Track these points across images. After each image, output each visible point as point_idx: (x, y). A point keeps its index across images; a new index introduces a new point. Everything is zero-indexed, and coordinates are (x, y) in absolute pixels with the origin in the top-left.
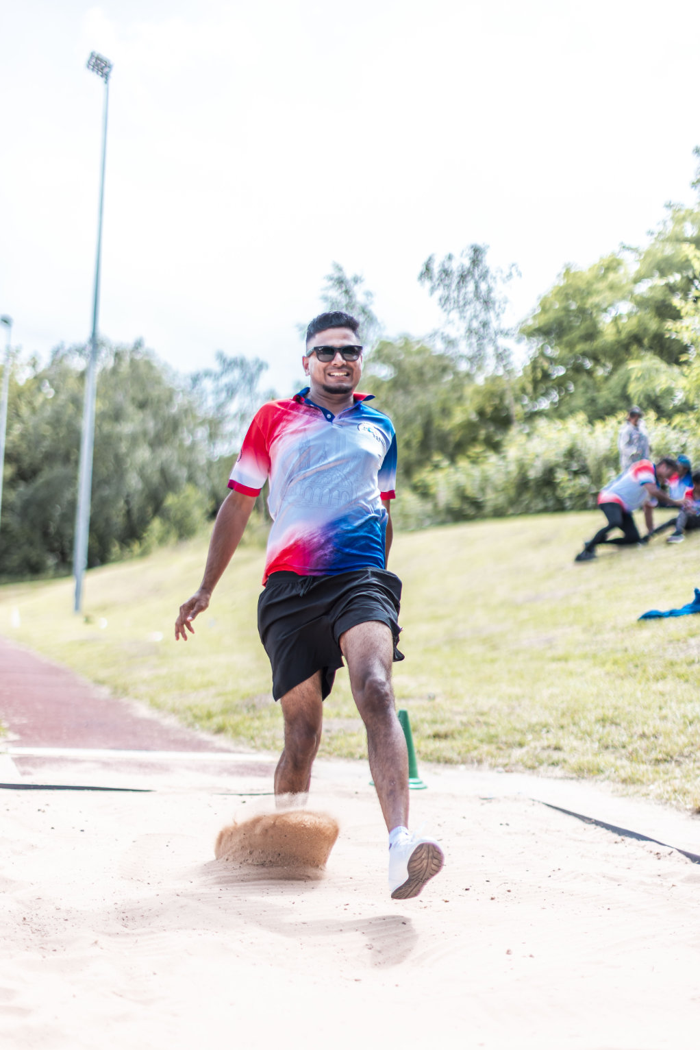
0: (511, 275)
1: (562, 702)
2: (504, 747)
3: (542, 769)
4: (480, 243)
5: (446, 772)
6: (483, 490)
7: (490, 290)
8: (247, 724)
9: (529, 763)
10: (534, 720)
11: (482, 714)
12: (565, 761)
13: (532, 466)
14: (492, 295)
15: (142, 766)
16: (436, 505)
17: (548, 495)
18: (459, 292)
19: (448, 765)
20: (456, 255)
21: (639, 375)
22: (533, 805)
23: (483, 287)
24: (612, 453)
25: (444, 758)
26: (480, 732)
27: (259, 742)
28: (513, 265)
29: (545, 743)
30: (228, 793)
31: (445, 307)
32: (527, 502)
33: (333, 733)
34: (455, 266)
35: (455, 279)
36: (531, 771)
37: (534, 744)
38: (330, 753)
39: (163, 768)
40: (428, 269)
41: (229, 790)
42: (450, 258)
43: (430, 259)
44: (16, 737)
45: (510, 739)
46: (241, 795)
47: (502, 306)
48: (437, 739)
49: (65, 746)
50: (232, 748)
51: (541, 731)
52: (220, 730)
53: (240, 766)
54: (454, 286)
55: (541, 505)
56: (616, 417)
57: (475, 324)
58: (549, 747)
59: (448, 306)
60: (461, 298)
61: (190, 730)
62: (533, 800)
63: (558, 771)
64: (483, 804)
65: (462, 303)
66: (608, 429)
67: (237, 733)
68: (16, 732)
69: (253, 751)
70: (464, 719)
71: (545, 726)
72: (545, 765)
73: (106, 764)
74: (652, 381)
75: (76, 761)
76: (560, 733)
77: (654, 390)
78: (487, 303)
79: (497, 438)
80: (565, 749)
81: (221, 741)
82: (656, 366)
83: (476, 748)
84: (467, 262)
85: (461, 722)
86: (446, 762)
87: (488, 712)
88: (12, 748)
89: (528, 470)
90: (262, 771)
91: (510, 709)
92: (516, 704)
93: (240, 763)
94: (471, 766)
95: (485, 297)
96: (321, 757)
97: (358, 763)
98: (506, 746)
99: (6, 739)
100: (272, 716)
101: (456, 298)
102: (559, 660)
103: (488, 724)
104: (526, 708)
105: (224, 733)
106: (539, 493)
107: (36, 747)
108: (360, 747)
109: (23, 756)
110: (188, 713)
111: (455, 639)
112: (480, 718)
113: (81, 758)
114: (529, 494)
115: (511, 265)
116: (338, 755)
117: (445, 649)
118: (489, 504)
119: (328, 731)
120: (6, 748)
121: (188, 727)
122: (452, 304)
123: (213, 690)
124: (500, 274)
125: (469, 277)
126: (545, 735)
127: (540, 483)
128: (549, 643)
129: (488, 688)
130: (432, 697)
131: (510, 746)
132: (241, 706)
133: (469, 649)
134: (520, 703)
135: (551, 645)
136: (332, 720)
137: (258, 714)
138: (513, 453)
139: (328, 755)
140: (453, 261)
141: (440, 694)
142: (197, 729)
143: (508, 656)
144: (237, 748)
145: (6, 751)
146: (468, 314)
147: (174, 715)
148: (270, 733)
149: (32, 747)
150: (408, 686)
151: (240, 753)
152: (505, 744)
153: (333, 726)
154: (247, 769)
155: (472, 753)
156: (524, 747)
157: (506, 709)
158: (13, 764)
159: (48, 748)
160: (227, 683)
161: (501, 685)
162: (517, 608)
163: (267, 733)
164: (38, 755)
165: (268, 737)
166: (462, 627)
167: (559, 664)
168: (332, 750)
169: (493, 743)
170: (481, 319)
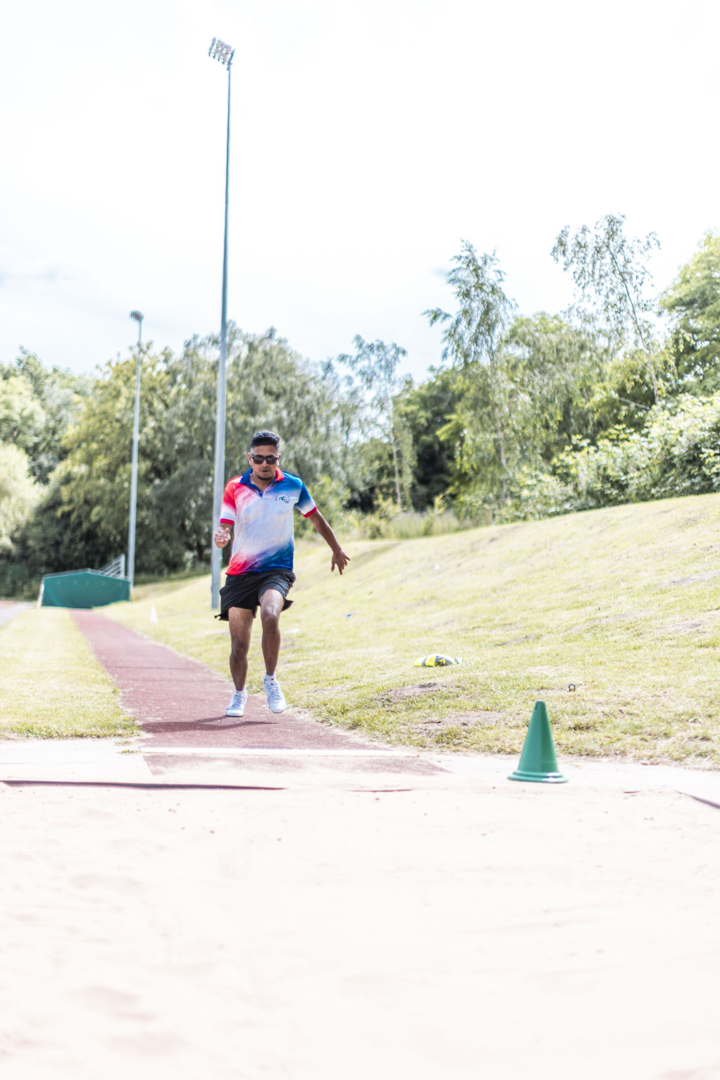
0: (648, 243)
1: (710, 689)
2: (648, 738)
3: (689, 760)
4: (615, 214)
5: (588, 765)
6: (626, 473)
7: (627, 261)
8: (383, 718)
9: (676, 754)
10: (680, 709)
11: (627, 704)
12: (713, 751)
13: (677, 440)
14: (629, 266)
15: (275, 763)
16: (575, 489)
17: (692, 472)
19: (589, 758)
20: (590, 227)
22: (680, 797)
23: (620, 258)
25: (586, 751)
26: (623, 722)
27: (394, 737)
29: (693, 733)
30: (361, 790)
31: (579, 282)
32: (671, 480)
33: (470, 727)
34: (590, 239)
35: (590, 251)
36: (678, 762)
37: (680, 734)
38: (466, 747)
39: (296, 765)
40: (561, 243)
41: (362, 787)
42: (584, 230)
43: (562, 232)
44: (149, 736)
45: (655, 730)
46: (375, 791)
47: (641, 276)
48: (578, 732)
49: (199, 744)
50: (367, 743)
51: (687, 721)
52: (355, 726)
53: (374, 762)
54: (589, 259)
55: (687, 484)
57: (613, 298)
58: (696, 737)
59: (582, 280)
60: (597, 273)
61: (325, 724)
62: (680, 793)
63: (706, 763)
64: (626, 798)
65: (597, 277)
67: (371, 728)
68: (149, 732)
69: (388, 746)
70: (607, 709)
71: (692, 716)
72: (693, 756)
73: (238, 762)
75: (208, 759)
76: (708, 722)
78: (624, 276)
79: (640, 414)
80: (713, 738)
81: (355, 736)
83: (618, 740)
84: (603, 235)
85: (603, 712)
86: (587, 755)
87: (632, 701)
88: (145, 746)
89: (673, 446)
90: (397, 766)
91: (654, 698)
92: (661, 693)
93: (374, 758)
94: (613, 758)
95: (622, 269)
96: (458, 751)
97: (496, 757)
98: (650, 737)
99: (139, 738)
100: (407, 710)
101: (591, 272)
102: (706, 646)
103: (632, 714)
104: (671, 697)
105: (358, 728)
106: (684, 470)
107: (169, 746)
108: (498, 740)
109: (155, 754)
110: (323, 708)
111: (596, 626)
112: (623, 708)
113: (213, 757)
114: (673, 472)
115: (648, 235)
116: (475, 749)
117: (588, 636)
118: (631, 482)
119: (464, 724)
120: (139, 747)
121: (322, 722)
122: (587, 277)
123: (349, 684)
124: (636, 243)
125: (604, 249)
126: (692, 725)
127: (684, 459)
128: (695, 629)
129: (630, 677)
130: (572, 687)
131: (655, 737)
132: (376, 700)
133: (612, 636)
134: (665, 693)
135: (698, 630)
136: (468, 713)
137: (393, 708)
138: (656, 430)
139: (465, 749)
140: (586, 233)
141: (581, 685)
142: (331, 725)
143: (652, 643)
144: (371, 743)
145: (138, 750)
146: (604, 287)
147: (309, 711)
148: (405, 727)
149: (165, 746)
150: (546, 677)
151: (374, 749)
152: (650, 735)
153: (469, 719)
154: (382, 764)
155: (615, 745)
156: (670, 737)
157: (650, 699)
158: (145, 762)
159: (180, 746)
160: (362, 677)
161: (645, 674)
162: (662, 592)
163: (402, 727)
164: (170, 754)
165: (403, 731)
166: (603, 614)
167: (706, 650)
168: (469, 744)
169: (637, 735)
170: (617, 291)
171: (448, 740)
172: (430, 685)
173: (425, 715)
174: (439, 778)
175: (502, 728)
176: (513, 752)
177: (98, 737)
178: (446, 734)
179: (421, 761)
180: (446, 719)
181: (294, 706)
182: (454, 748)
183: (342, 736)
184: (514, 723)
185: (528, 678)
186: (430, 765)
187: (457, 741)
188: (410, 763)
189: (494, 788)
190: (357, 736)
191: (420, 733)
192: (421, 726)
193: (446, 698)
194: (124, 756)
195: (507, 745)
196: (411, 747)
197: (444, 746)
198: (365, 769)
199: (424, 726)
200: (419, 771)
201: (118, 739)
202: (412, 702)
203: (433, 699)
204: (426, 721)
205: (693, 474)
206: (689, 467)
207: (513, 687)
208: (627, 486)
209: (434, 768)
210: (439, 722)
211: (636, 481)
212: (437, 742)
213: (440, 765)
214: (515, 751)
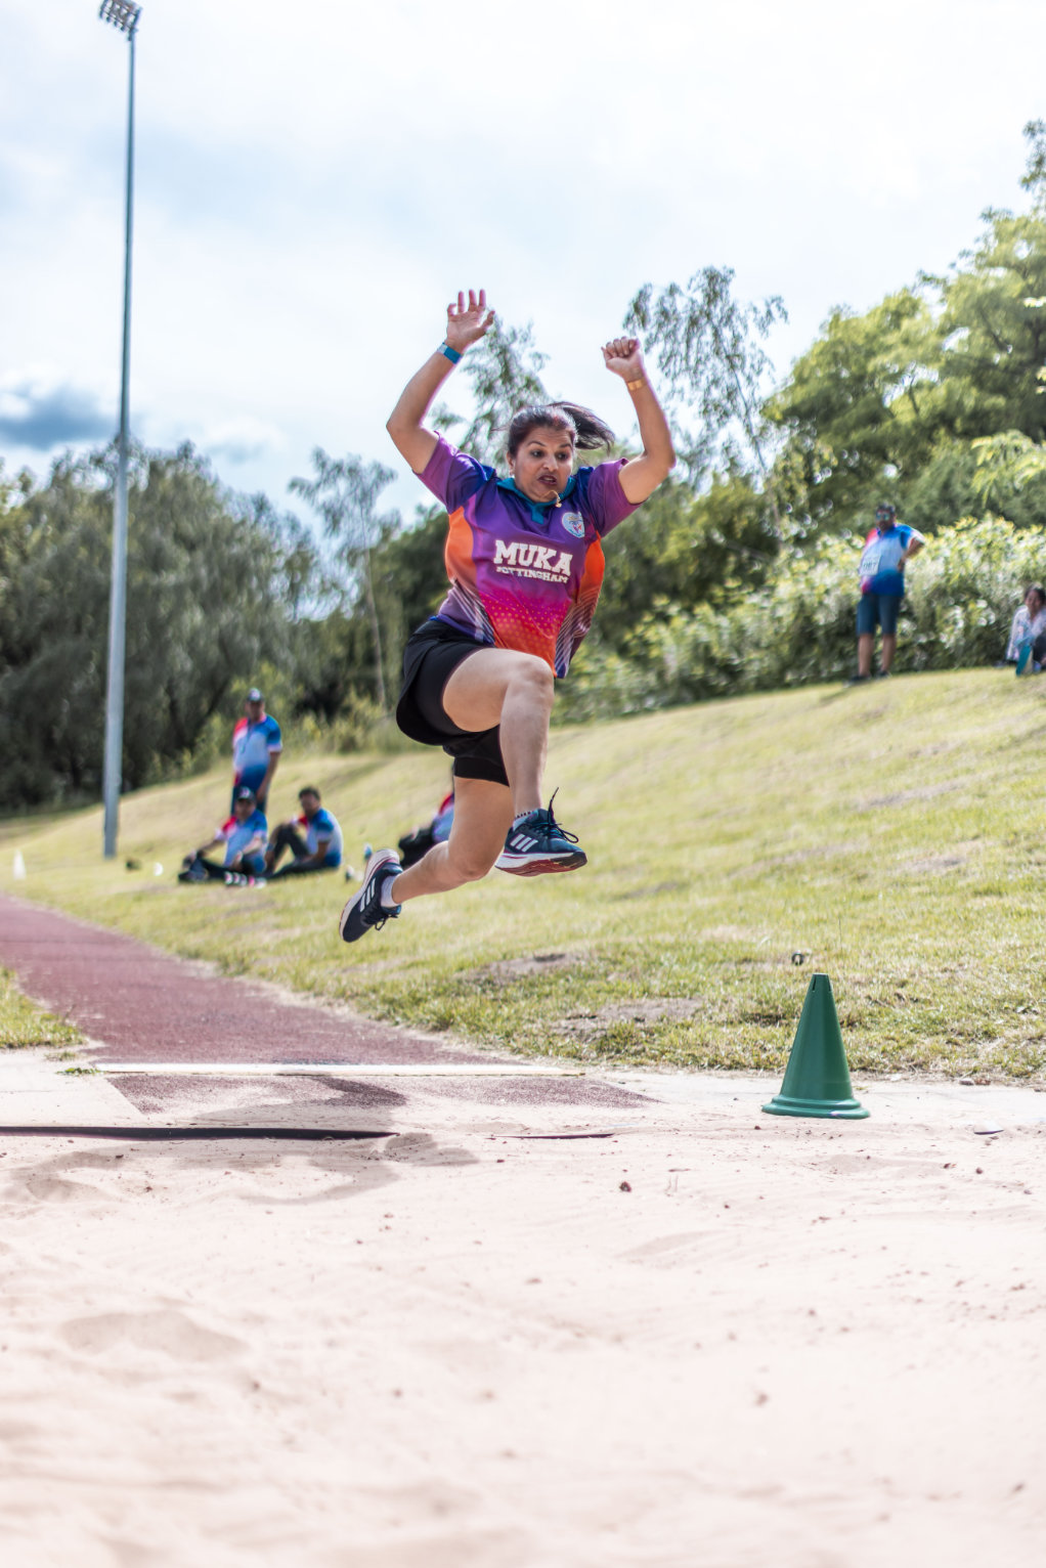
0: (769, 313)
1: (1035, 959)
2: (961, 1040)
4: (719, 267)
6: (740, 653)
7: (737, 339)
9: (1016, 1066)
10: (999, 993)
11: (903, 984)
13: (821, 603)
14: (741, 346)
16: (661, 675)
17: (847, 650)
18: (688, 346)
20: (683, 288)
21: (989, 457)
23: (727, 333)
24: (948, 580)
25: (861, 1061)
26: (909, 1013)
27: (522, 1043)
28: (773, 301)
31: (666, 370)
32: (812, 662)
33: (649, 1024)
34: (681, 304)
35: (683, 323)
36: (1021, 1080)
37: (1011, 1032)
38: (654, 1057)
40: (639, 309)
42: (673, 290)
43: (641, 294)
44: (99, 1044)
45: (969, 1028)
47: (758, 363)
49: (192, 1059)
50: (477, 1053)
51: (1015, 1010)
52: (444, 1024)
53: (513, 1085)
54: (681, 333)
55: (837, 667)
56: (954, 526)
57: (716, 394)
59: (673, 366)
60: (693, 355)
61: (385, 1023)
64: (987, 1143)
65: (692, 362)
66: (941, 542)
67: (476, 1028)
68: (94, 1037)
69: (518, 1058)
70: (875, 992)
71: (1019, 1002)
74: (1007, 467)
75: (226, 1083)
77: (1012, 480)
78: (733, 360)
79: (757, 567)
82: (1016, 442)
83: (911, 1043)
84: (699, 297)
85: (869, 998)
86: (864, 1069)
87: (911, 980)
88: (100, 1062)
89: (814, 612)
90: (562, 1093)
91: (948, 974)
92: (954, 966)
93: (508, 1078)
94: (908, 1074)
95: (730, 351)
96: (642, 1064)
97: (710, 1075)
98: (962, 1038)
99: (82, 1047)
100: (526, 996)
101: (684, 354)
102: (987, 892)
103: (917, 1000)
104: (976, 972)
105: (451, 1028)
106: (832, 647)
107: (142, 1061)
108: (707, 1046)
109: (127, 1075)
110: (373, 997)
111: (779, 868)
112: (900, 991)
113: (231, 1078)
114: (816, 650)
115: (770, 301)
116: (670, 1061)
117: (772, 883)
118: (749, 668)
119: (637, 1020)
120: (90, 1063)
121: (379, 1019)
122: (678, 363)
123: (396, 961)
124: (751, 315)
125: (704, 321)
126: (1023, 1017)
127: (833, 632)
128: (952, 869)
129: (886, 942)
130: (798, 959)
131: (970, 1038)
132: (468, 981)
133: (812, 879)
134: (960, 965)
135: (959, 871)
136: (638, 1001)
137: (501, 995)
138: (785, 588)
139: (653, 1062)
140: (677, 296)
141: (808, 955)
142: (397, 1023)
143: (891, 890)
144: (483, 1053)
145: (89, 1067)
146: (703, 378)
147: (346, 1001)
148: (535, 1026)
149: (135, 1061)
150: (742, 943)
151: (496, 1062)
152: (960, 1034)
153: (645, 1011)
154: (531, 1088)
155: (907, 1050)
156: (995, 1038)
157: (940, 975)
158: (117, 1091)
159: (162, 1062)
160: (415, 946)
161: (910, 936)
162: (863, 816)
163: (530, 1026)
164: (155, 1074)
165: (535, 1032)
166: (780, 849)
167: (987, 899)
168: (657, 1053)
169: (937, 1034)
170: (723, 385)
171: (615, 1045)
172: (552, 958)
173: (564, 1005)
174: (652, 1112)
175: (708, 1027)
176: (736, 1065)
177: (11, 1046)
178: (614, 1037)
179: (592, 1082)
180: (603, 1012)
181: (316, 995)
182: (633, 1060)
183: (427, 1043)
184: (723, 1017)
185: (713, 944)
186: (612, 1089)
187: (634, 1048)
188: (575, 1085)
189: (757, 1128)
190: (454, 1043)
191: (566, 1035)
192: (564, 1023)
193: (590, 977)
194: (70, 1078)
195: (723, 1053)
196: (560, 1058)
197: (611, 1057)
198: (512, 1098)
199: (570, 1024)
200: (604, 1100)
201: (44, 1051)
202: (532, 985)
203: (568, 980)
204: (568, 1015)
205: (848, 652)
206: (841, 643)
207: (695, 958)
208: (742, 672)
209: (626, 1094)
210: (594, 1017)
211: (756, 663)
212: (601, 1050)
213: (628, 1087)
214: (738, 1063)
